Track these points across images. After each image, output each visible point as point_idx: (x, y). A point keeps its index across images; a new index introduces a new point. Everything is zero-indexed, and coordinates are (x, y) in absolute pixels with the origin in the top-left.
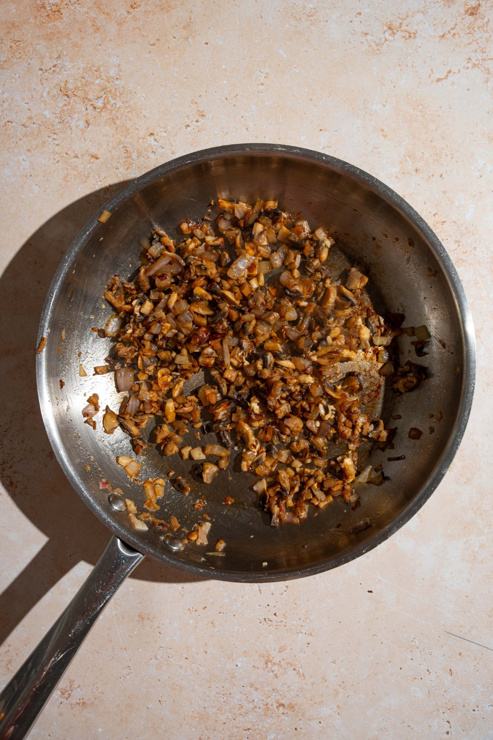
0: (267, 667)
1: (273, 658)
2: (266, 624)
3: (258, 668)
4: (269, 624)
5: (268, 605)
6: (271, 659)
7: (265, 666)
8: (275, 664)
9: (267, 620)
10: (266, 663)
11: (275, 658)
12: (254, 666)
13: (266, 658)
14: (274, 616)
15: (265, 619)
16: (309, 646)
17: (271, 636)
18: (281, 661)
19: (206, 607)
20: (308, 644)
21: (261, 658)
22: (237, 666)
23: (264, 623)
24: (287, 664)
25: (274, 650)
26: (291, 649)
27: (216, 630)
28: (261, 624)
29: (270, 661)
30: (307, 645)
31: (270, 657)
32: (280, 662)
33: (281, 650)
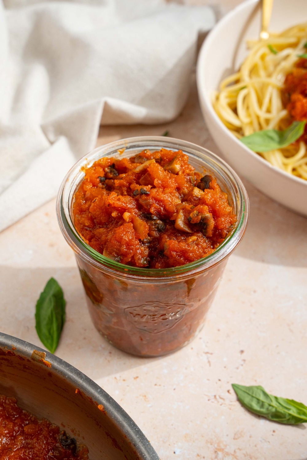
0: (216, 457)
1: (226, 446)
2: (216, 402)
3: (204, 457)
4: (220, 403)
5: (220, 380)
6: (223, 447)
7: (213, 456)
8: (228, 454)
9: (217, 397)
10: (216, 452)
11: (228, 447)
12: (198, 455)
13: (216, 446)
14: (227, 394)
15: (215, 396)
16: (274, 434)
17: (223, 417)
18: (237, 451)
19: (137, 377)
20: (274, 431)
21: (209, 445)
22: (174, 453)
23: (213, 400)
24: (245, 456)
25: (227, 435)
26: (250, 437)
27: (149, 406)
28: (210, 402)
29: (222, 450)
30: (272, 433)
31: (221, 445)
32: (235, 452)
33: (236, 437)
